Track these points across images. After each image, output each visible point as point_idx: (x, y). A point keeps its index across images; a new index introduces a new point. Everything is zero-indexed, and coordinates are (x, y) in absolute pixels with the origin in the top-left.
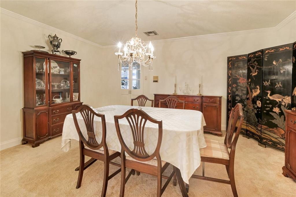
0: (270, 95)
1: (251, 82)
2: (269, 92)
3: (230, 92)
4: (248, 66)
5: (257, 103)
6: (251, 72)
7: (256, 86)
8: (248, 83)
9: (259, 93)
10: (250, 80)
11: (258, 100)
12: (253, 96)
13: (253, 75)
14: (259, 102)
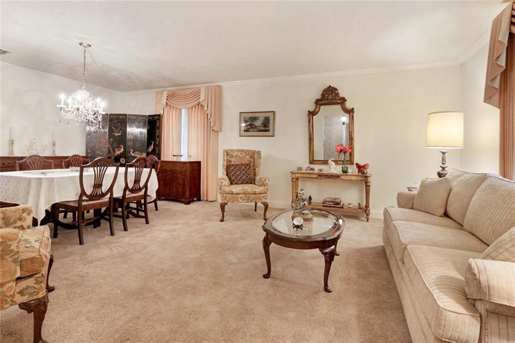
0: (133, 153)
1: (113, 142)
2: (132, 150)
3: (89, 151)
4: (110, 125)
5: (121, 160)
6: (114, 132)
7: (120, 145)
8: (109, 143)
9: (123, 152)
10: (112, 140)
11: (121, 157)
12: (116, 154)
13: (116, 135)
14: (123, 159)
